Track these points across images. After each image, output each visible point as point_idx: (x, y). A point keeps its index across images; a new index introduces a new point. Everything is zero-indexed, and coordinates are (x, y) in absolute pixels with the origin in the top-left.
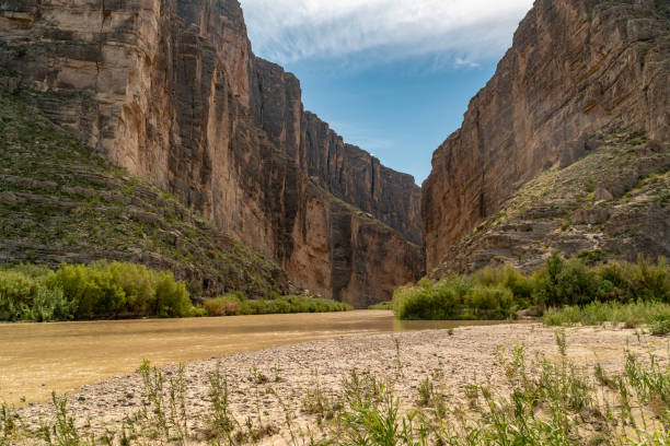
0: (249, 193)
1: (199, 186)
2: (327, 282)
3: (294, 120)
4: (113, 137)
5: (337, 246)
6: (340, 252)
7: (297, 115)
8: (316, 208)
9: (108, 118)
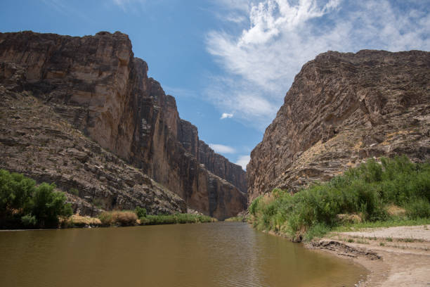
0: (173, 168)
1: (146, 161)
2: (207, 208)
3: (195, 142)
4: (93, 127)
5: (211, 193)
6: (212, 195)
7: (196, 141)
8: (203, 176)
9: (92, 118)
